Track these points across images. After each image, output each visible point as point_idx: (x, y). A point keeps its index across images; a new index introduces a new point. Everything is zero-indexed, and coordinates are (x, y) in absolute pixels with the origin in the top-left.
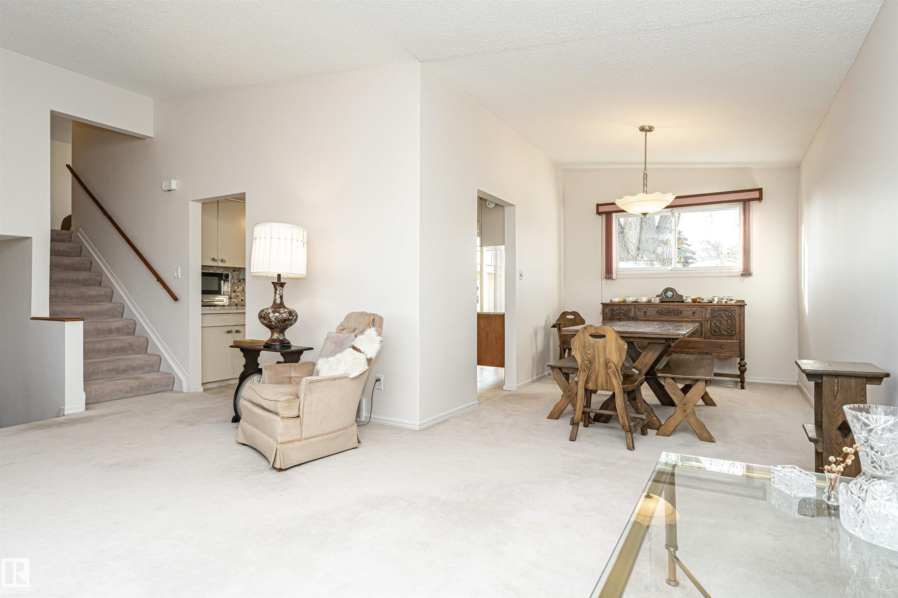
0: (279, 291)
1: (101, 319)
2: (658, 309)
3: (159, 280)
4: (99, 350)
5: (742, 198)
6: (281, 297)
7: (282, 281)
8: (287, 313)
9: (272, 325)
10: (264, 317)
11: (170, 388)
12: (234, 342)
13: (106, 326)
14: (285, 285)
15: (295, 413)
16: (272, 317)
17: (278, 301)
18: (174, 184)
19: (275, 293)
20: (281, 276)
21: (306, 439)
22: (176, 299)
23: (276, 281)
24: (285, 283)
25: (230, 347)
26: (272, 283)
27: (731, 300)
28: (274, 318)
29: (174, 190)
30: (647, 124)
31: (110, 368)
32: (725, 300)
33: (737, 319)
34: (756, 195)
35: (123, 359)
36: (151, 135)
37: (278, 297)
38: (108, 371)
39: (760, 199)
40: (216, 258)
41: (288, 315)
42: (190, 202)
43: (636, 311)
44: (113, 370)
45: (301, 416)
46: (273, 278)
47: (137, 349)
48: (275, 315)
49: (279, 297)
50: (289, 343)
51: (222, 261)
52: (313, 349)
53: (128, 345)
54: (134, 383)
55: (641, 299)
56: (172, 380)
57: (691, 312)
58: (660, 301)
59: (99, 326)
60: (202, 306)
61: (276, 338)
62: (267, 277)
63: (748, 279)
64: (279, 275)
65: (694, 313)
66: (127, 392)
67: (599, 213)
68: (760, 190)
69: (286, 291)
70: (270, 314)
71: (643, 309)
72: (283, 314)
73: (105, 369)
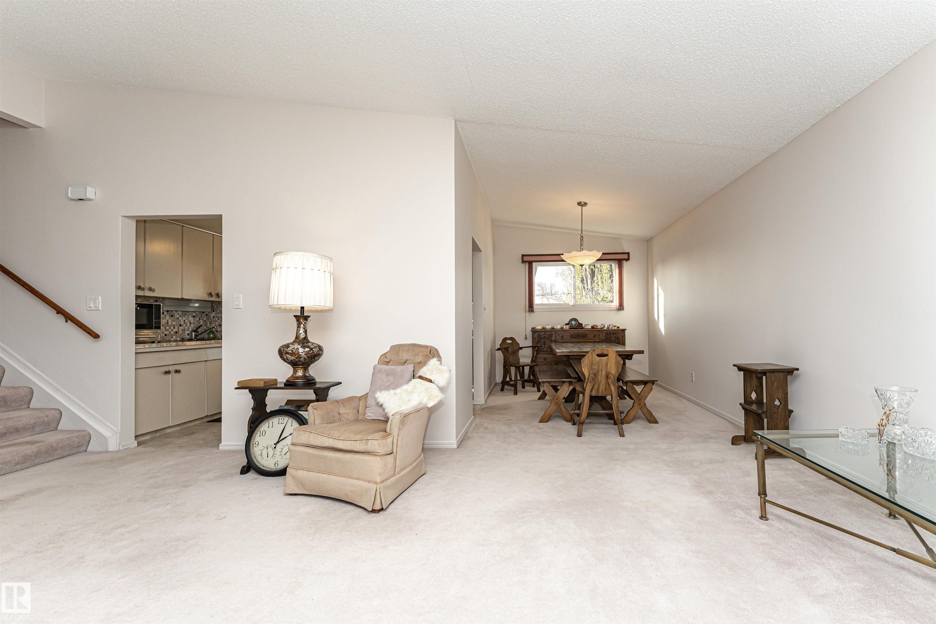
0: (304, 325)
2: (571, 334)
3: (60, 311)
5: (618, 258)
6: (306, 332)
7: (305, 314)
8: (317, 347)
9: (300, 361)
10: (291, 353)
11: (83, 449)
12: (239, 383)
14: (309, 319)
15: (389, 450)
16: (302, 352)
17: (302, 336)
18: (89, 191)
19: (299, 327)
20: (305, 309)
21: (398, 474)
22: (96, 336)
23: (299, 314)
24: (309, 316)
25: (236, 389)
26: (294, 316)
27: (615, 326)
28: (304, 353)
29: (90, 200)
30: (583, 200)
32: (611, 327)
33: (621, 339)
34: (626, 256)
36: (42, 125)
37: (302, 331)
39: (628, 260)
40: (142, 286)
41: (318, 350)
42: (121, 218)
43: (556, 335)
45: (395, 452)
46: (296, 310)
48: (305, 351)
49: (303, 331)
50: (314, 380)
51: (150, 289)
52: (341, 383)
54: (28, 449)
55: (557, 327)
56: (87, 438)
57: (593, 336)
58: (569, 328)
60: (136, 343)
61: (302, 375)
62: (291, 310)
63: (621, 312)
64: (302, 308)
65: (595, 336)
66: (17, 464)
67: (523, 262)
68: (628, 253)
69: (310, 324)
70: (299, 349)
71: (561, 334)
72: (313, 349)
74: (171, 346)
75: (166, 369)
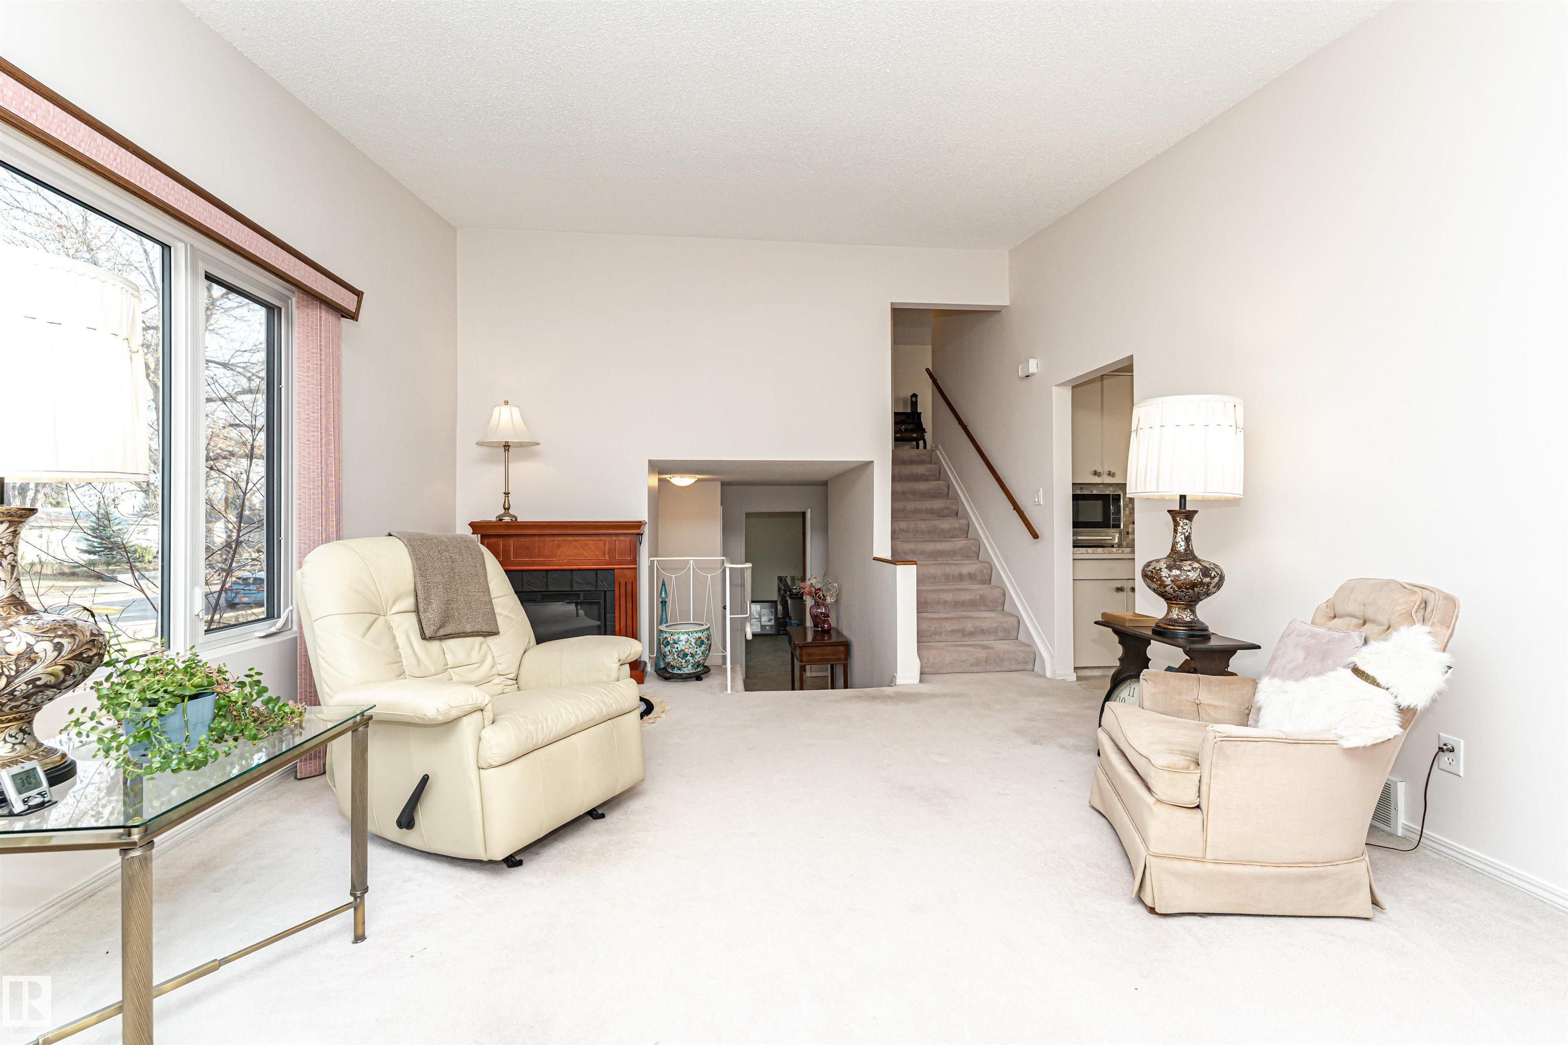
0: (1182, 527)
1: (953, 560)
3: (1016, 507)
4: (946, 602)
6: (1188, 539)
7: (1189, 507)
8: (1199, 570)
9: (1166, 591)
10: (1150, 576)
11: (1030, 667)
12: (1104, 615)
13: (954, 570)
14: (1196, 516)
15: (1190, 798)
16: (1165, 577)
17: (1181, 546)
18: (1033, 366)
19: (1175, 531)
20: (1187, 498)
21: (1216, 862)
22: (1035, 536)
23: (1177, 508)
24: (1196, 512)
25: (1096, 623)
26: (1169, 511)
28: (1170, 579)
29: (1034, 374)
31: (954, 628)
35: (970, 618)
36: (1006, 302)
37: (1180, 538)
38: (953, 631)
40: (1099, 470)
41: (1199, 575)
42: (1054, 387)
44: (958, 631)
45: (1203, 806)
46: (1171, 501)
47: (990, 604)
48: (1172, 574)
49: (1182, 539)
50: (1207, 630)
51: (1110, 474)
52: (1259, 647)
53: (979, 598)
54: (982, 654)
56: (1032, 656)
59: (948, 570)
60: (1074, 547)
61: (1176, 617)
62: (1162, 500)
64: (1183, 498)
66: (972, 665)
69: (1197, 527)
70: (1161, 571)
72: (1188, 573)
73: (949, 629)
74: (1123, 552)
75: (1119, 584)
